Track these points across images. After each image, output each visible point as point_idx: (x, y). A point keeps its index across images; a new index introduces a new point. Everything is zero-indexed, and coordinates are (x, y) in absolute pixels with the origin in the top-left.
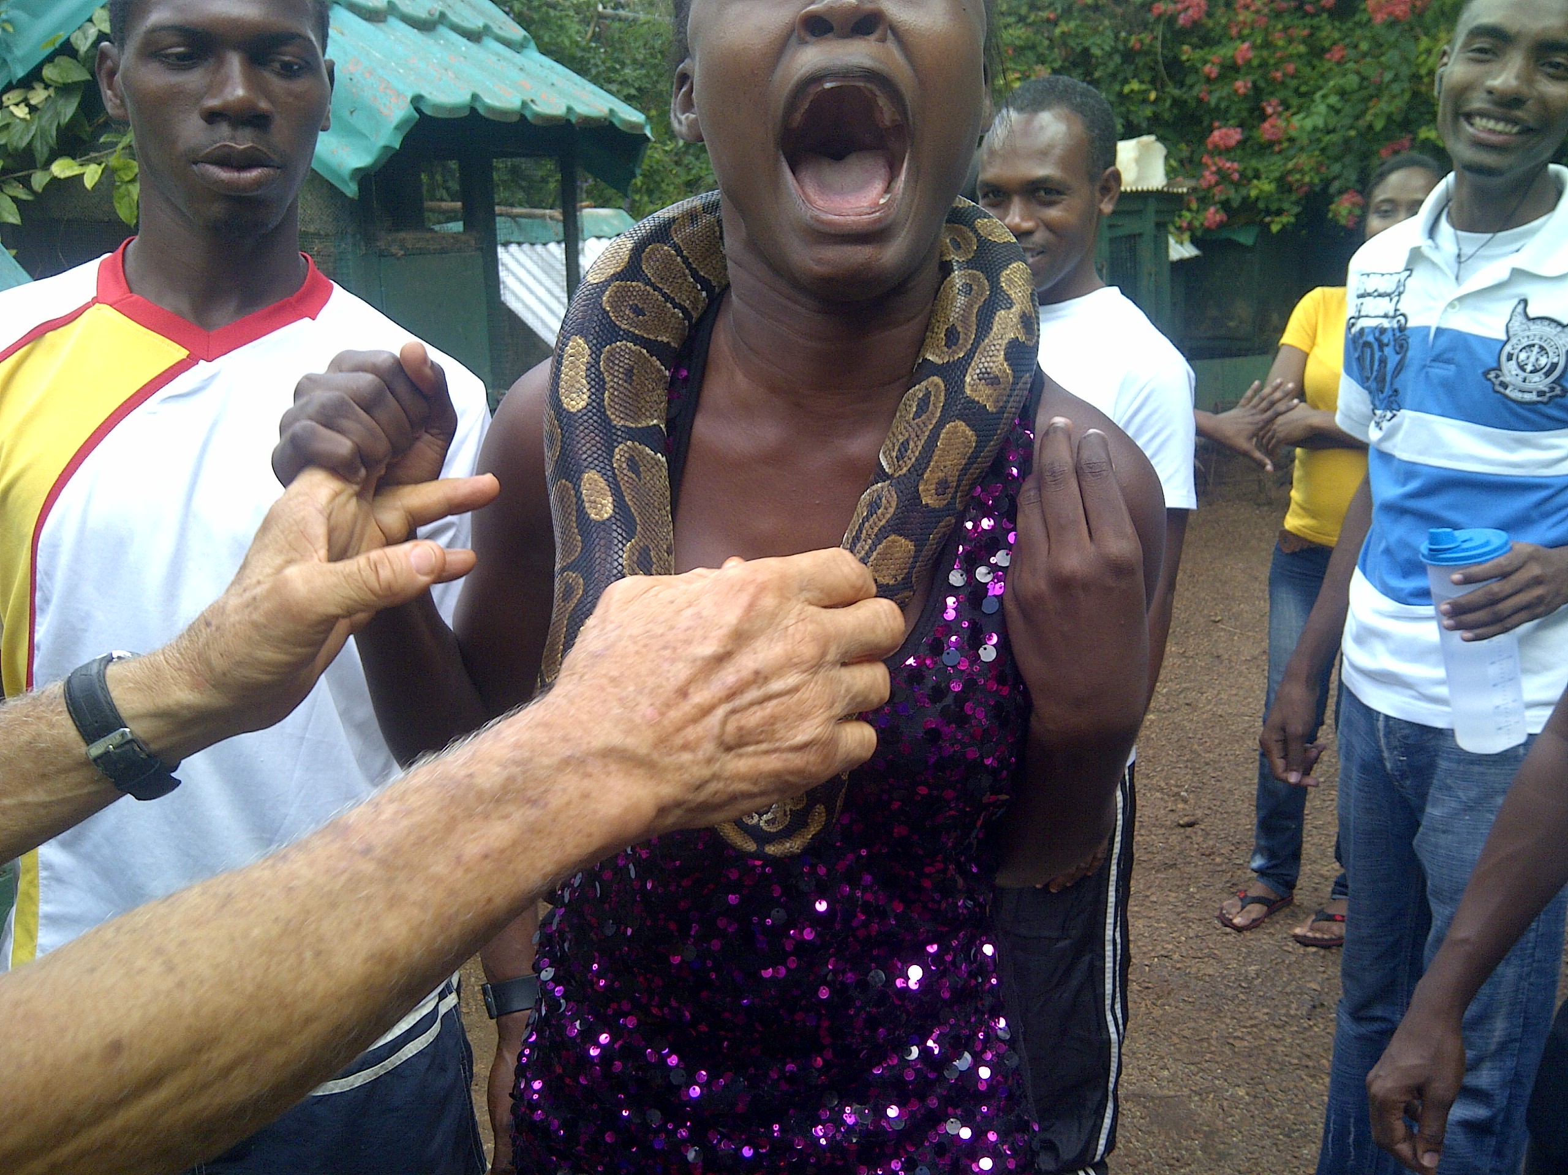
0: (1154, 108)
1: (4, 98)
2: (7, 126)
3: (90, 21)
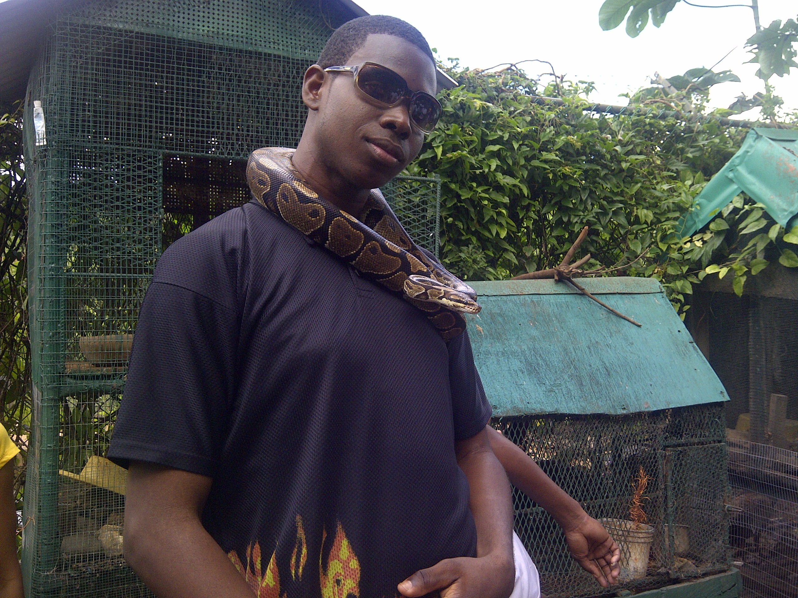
1: (694, 238)
2: (692, 250)
3: (731, 202)
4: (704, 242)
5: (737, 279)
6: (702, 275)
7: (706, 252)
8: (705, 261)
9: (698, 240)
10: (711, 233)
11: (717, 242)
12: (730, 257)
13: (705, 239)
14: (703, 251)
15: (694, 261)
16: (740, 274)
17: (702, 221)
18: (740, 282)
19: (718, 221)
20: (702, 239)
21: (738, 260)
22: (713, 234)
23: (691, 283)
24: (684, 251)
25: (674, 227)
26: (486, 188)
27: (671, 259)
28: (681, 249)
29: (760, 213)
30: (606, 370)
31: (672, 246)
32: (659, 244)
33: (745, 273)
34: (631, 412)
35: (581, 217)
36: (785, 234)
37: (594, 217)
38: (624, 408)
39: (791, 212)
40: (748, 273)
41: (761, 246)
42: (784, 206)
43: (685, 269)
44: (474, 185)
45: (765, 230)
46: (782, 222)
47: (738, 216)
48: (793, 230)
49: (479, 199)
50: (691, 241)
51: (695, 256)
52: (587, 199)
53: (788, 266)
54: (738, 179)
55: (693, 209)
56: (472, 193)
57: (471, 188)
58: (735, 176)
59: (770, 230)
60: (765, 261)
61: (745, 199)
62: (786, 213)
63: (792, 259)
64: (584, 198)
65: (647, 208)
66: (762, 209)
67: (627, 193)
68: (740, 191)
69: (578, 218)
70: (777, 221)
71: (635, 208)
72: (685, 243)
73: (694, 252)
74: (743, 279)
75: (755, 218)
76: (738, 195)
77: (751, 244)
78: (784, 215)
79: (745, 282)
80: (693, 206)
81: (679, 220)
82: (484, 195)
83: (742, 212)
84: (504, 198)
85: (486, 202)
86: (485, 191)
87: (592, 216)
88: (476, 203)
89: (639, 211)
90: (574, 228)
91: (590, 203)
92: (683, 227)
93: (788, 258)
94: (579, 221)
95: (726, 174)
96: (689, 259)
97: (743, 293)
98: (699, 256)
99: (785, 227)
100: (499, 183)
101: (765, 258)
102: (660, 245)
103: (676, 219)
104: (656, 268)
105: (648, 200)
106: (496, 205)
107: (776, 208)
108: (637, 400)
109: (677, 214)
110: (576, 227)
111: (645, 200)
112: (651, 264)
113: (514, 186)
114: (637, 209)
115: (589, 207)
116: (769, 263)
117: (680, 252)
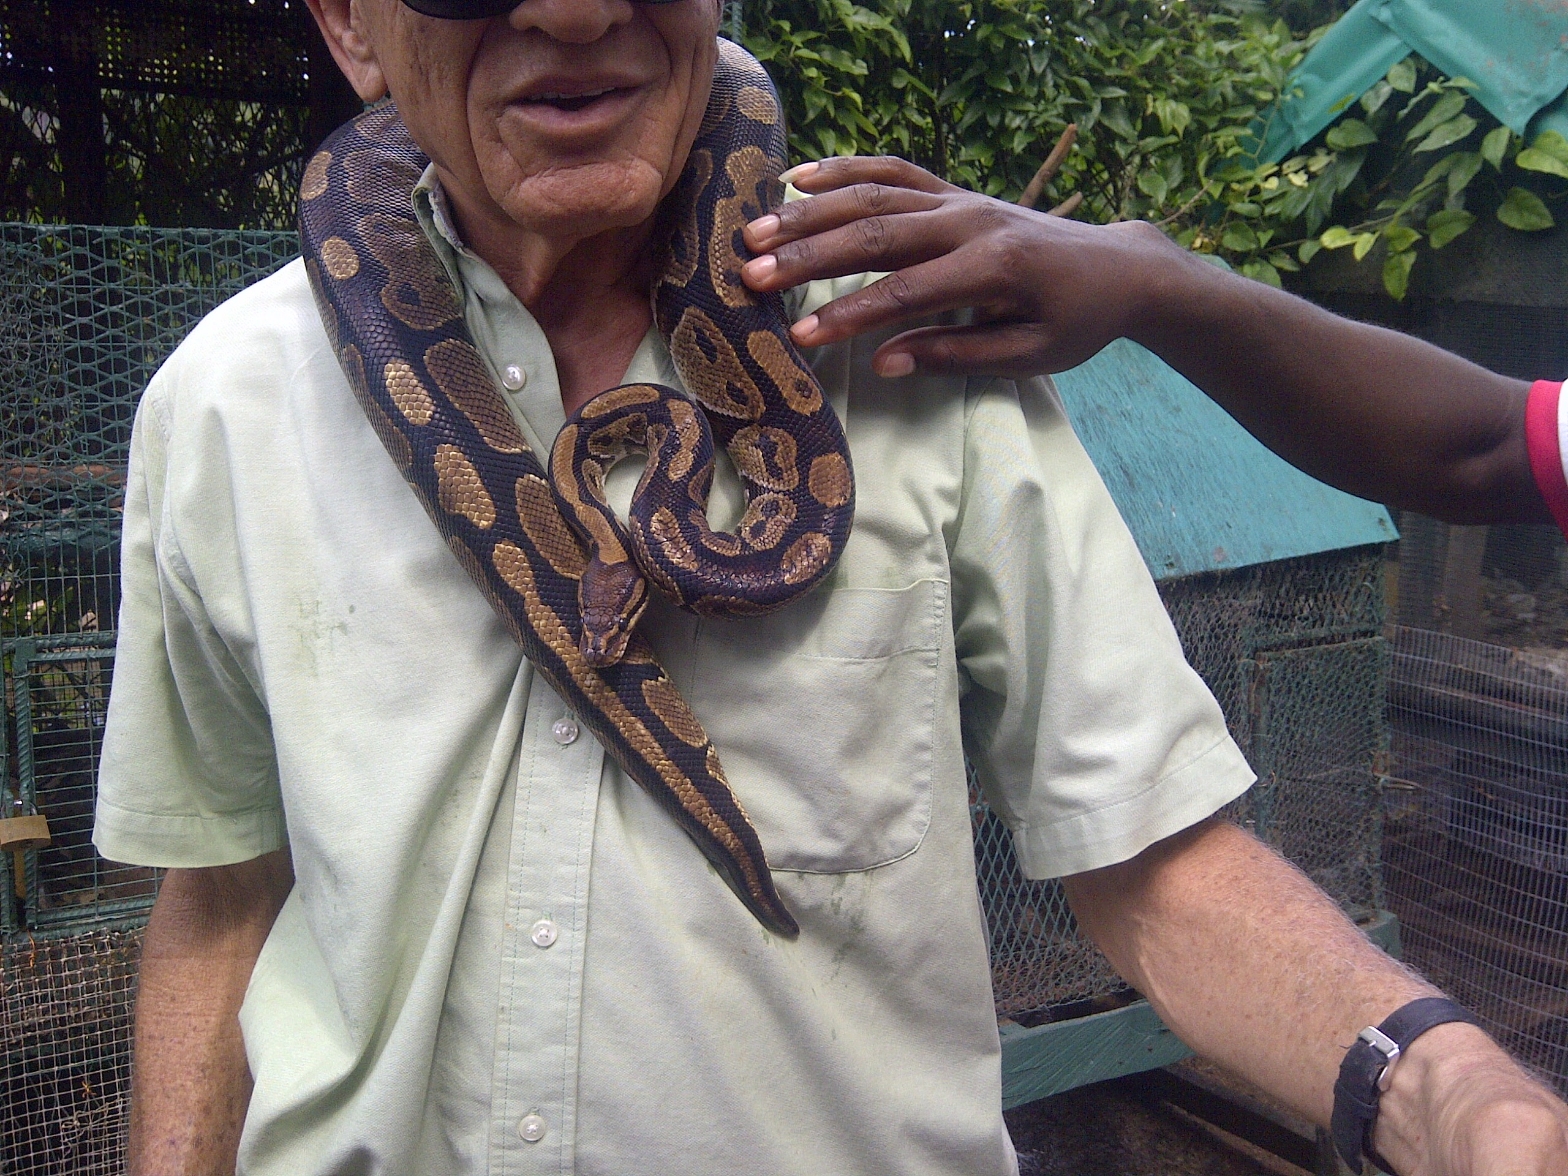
1: (1285, 166)
2: (1283, 195)
3: (1385, 78)
4: (1311, 176)
5: (1394, 261)
6: (1307, 250)
7: (1318, 200)
8: (1314, 220)
9: (1296, 172)
10: (1329, 154)
11: (1348, 175)
12: (1380, 207)
13: (1313, 169)
14: (1310, 196)
15: (1288, 218)
16: (1401, 249)
17: (1306, 127)
18: (1400, 265)
19: (1350, 124)
20: (1305, 168)
21: (1399, 213)
22: (1333, 157)
23: (1280, 270)
24: (1265, 196)
25: (1239, 141)
26: (813, 35)
27: (1234, 215)
28: (1256, 190)
29: (1460, 101)
30: (1125, 472)
31: (1235, 186)
32: (1204, 181)
33: (1415, 246)
34: (1187, 571)
35: (1031, 115)
36: (1524, 149)
37: (1058, 116)
38: (1172, 564)
39: (1538, 99)
40: (1420, 246)
41: (1459, 181)
42: (1521, 83)
43: (1265, 238)
44: (786, 26)
45: (1472, 143)
46: (1515, 121)
47: (1405, 111)
48: (1540, 141)
49: (797, 65)
50: (1278, 174)
51: (1292, 209)
52: (1044, 71)
53: (1519, 227)
54: (1404, 24)
55: (1289, 97)
56: (779, 47)
57: (776, 35)
58: (1394, 16)
59: (1485, 143)
60: (1466, 213)
61: (1418, 71)
62: (1525, 101)
63: (1532, 210)
64: (1039, 70)
65: (1175, 97)
66: (1462, 91)
67: (1133, 60)
68: (1407, 52)
69: (1023, 117)
70: (1503, 121)
71: (1150, 97)
72: (1267, 178)
73: (1289, 199)
74: (1410, 259)
75: (1448, 115)
76: (1401, 63)
77: (1432, 176)
78: (1519, 106)
79: (1413, 266)
80: (1287, 91)
81: (1252, 123)
82: (805, 53)
83: (1414, 100)
84: (854, 62)
85: (812, 72)
86: (810, 44)
87: (1055, 112)
88: (787, 73)
89: (1158, 104)
90: (1012, 141)
91: (1051, 83)
92: (1262, 143)
93: (1521, 208)
94: (1024, 126)
95: (1373, 12)
96: (1278, 214)
97: (1408, 291)
98: (1301, 208)
99: (1521, 133)
100: (843, 26)
101: (1467, 207)
102: (1207, 184)
103: (1245, 122)
104: (1198, 236)
105: (1177, 78)
106: (835, 78)
107: (1500, 89)
108: (1199, 544)
109: (1249, 112)
110: (1016, 140)
111: (1170, 79)
112: (1185, 228)
113: (879, 33)
114: (1155, 100)
115: (1050, 92)
116: (1475, 218)
117: (1254, 198)
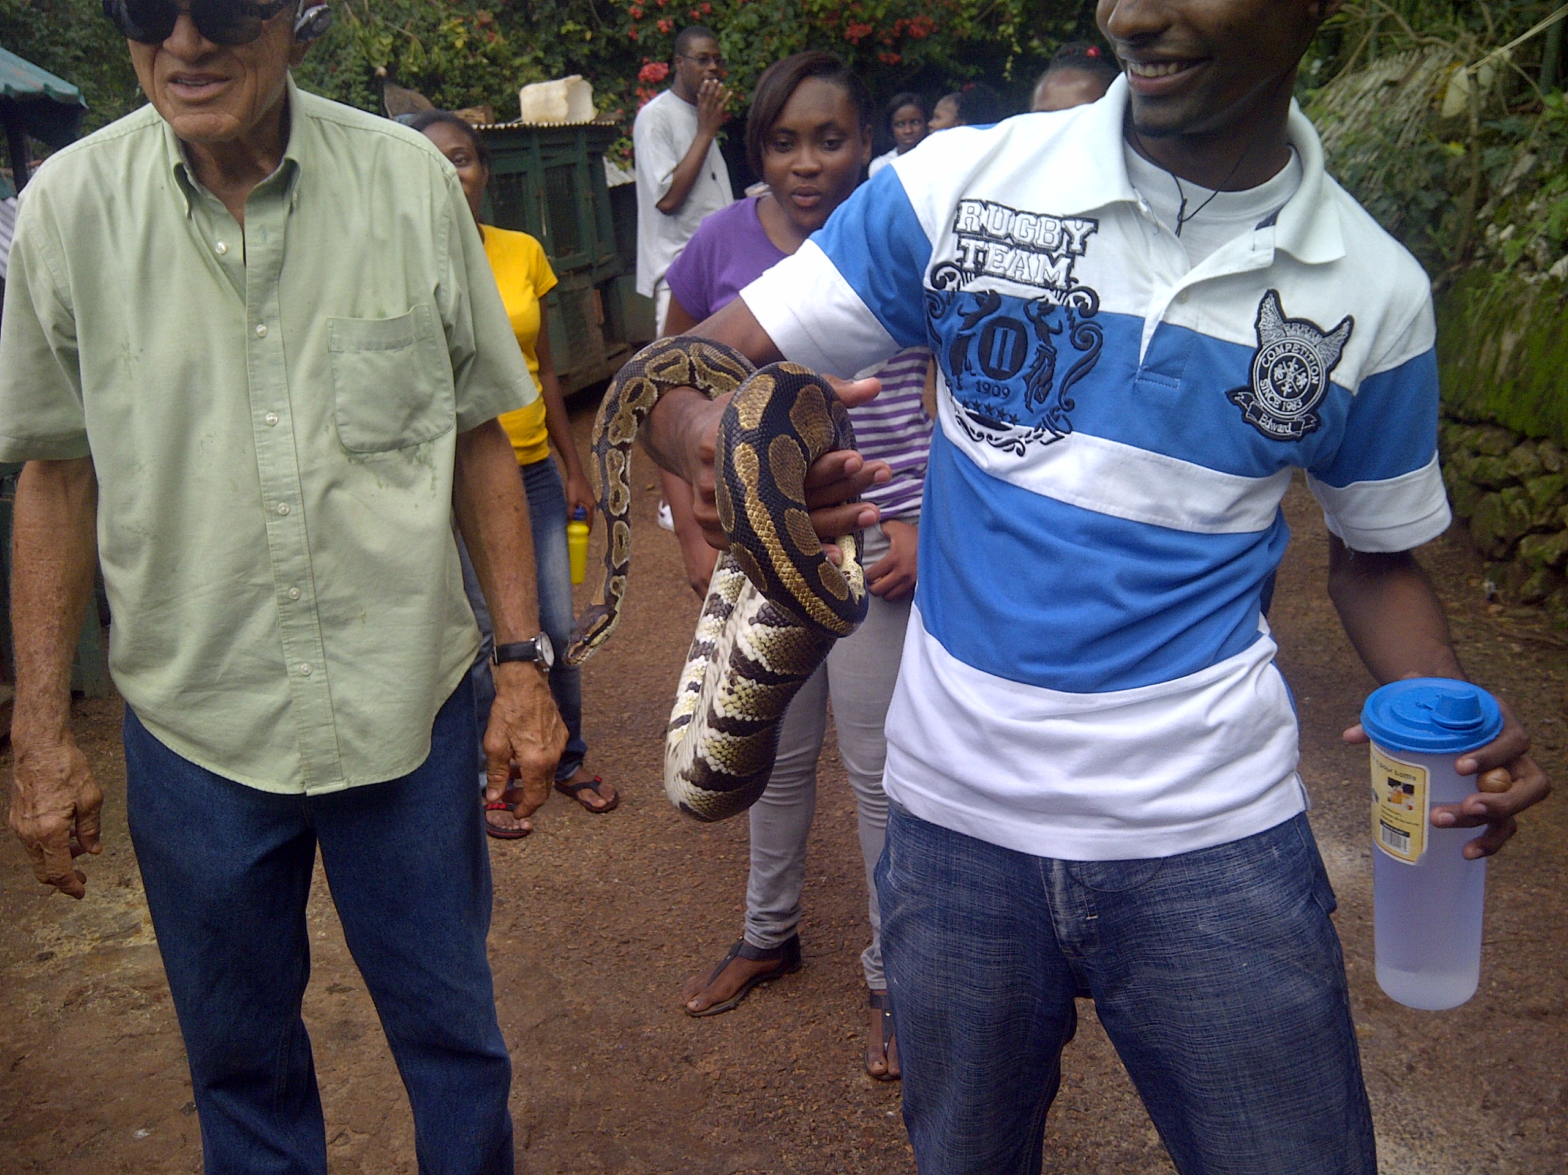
0: (592, 47)
